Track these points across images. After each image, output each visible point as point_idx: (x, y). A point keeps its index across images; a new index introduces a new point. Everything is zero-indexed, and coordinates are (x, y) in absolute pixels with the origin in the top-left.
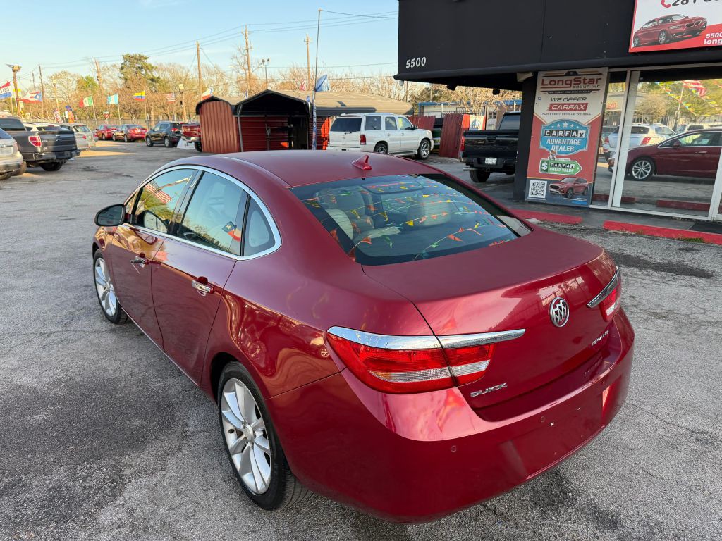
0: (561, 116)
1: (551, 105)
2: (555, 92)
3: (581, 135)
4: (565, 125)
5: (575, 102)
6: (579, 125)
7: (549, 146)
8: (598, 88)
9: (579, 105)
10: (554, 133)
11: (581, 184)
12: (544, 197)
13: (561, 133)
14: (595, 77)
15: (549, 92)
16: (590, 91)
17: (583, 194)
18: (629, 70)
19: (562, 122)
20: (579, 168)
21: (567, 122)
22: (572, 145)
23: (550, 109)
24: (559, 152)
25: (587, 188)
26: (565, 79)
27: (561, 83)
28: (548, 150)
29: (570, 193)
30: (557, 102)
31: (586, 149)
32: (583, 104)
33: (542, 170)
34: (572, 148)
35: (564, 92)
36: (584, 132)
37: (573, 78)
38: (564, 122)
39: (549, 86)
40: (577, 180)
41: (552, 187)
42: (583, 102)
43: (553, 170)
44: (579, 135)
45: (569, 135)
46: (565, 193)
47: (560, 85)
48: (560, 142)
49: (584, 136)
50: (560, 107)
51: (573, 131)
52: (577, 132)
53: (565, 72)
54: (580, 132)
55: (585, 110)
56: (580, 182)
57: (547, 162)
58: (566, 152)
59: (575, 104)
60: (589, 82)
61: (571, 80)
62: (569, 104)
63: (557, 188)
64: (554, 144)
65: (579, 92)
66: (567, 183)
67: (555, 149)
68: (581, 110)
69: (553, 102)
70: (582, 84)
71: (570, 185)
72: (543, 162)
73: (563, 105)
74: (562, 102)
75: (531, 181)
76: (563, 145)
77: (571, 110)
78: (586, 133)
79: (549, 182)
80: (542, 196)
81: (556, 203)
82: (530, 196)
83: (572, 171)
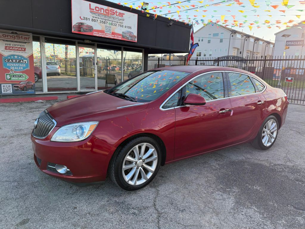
0: (12, 53)
1: (6, 47)
2: (7, 41)
3: (25, 62)
4: (16, 57)
5: (19, 46)
6: (24, 58)
7: (9, 67)
8: (29, 42)
9: (22, 48)
10: (10, 61)
11: (30, 84)
12: (12, 92)
13: (14, 61)
14: (27, 37)
15: (3, 40)
16: (26, 43)
17: (32, 88)
18: (41, 36)
19: (14, 55)
20: (27, 77)
21: (17, 56)
22: (22, 67)
23: (6, 49)
24: (15, 70)
25: (33, 85)
26: (11, 35)
27: (9, 36)
28: (9, 69)
29: (25, 89)
30: (8, 46)
31: (29, 68)
32: (23, 48)
33: (7, 79)
34: (22, 68)
35: (12, 41)
36: (26, 61)
37: (16, 35)
38: (15, 55)
39: (2, 37)
40: (27, 83)
41: (15, 87)
42: (23, 47)
43: (13, 79)
44: (24, 62)
45: (19, 62)
46: (23, 89)
47: (9, 37)
48: (15, 65)
49: (26, 62)
50: (11, 48)
51: (21, 60)
52: (23, 61)
53: (11, 31)
54: (24, 60)
55: (25, 51)
56: (29, 83)
57: (9, 75)
58: (20, 70)
59: (19, 48)
60: (24, 38)
61: (15, 36)
62: (16, 47)
63: (18, 87)
64: (12, 66)
65: (20, 42)
66: (23, 84)
67: (13, 68)
68: (23, 51)
69: (7, 45)
70: (21, 39)
71: (25, 85)
72: (7, 75)
73: (13, 47)
74: (12, 46)
75: (2, 85)
76: (17, 67)
77: (17, 50)
78: (28, 61)
79: (12, 85)
80: (10, 91)
81: (19, 94)
82: (3, 92)
83: (24, 78)
